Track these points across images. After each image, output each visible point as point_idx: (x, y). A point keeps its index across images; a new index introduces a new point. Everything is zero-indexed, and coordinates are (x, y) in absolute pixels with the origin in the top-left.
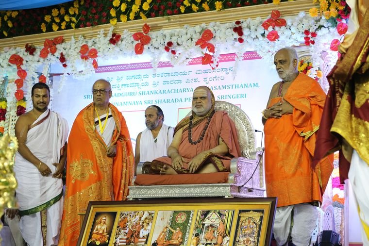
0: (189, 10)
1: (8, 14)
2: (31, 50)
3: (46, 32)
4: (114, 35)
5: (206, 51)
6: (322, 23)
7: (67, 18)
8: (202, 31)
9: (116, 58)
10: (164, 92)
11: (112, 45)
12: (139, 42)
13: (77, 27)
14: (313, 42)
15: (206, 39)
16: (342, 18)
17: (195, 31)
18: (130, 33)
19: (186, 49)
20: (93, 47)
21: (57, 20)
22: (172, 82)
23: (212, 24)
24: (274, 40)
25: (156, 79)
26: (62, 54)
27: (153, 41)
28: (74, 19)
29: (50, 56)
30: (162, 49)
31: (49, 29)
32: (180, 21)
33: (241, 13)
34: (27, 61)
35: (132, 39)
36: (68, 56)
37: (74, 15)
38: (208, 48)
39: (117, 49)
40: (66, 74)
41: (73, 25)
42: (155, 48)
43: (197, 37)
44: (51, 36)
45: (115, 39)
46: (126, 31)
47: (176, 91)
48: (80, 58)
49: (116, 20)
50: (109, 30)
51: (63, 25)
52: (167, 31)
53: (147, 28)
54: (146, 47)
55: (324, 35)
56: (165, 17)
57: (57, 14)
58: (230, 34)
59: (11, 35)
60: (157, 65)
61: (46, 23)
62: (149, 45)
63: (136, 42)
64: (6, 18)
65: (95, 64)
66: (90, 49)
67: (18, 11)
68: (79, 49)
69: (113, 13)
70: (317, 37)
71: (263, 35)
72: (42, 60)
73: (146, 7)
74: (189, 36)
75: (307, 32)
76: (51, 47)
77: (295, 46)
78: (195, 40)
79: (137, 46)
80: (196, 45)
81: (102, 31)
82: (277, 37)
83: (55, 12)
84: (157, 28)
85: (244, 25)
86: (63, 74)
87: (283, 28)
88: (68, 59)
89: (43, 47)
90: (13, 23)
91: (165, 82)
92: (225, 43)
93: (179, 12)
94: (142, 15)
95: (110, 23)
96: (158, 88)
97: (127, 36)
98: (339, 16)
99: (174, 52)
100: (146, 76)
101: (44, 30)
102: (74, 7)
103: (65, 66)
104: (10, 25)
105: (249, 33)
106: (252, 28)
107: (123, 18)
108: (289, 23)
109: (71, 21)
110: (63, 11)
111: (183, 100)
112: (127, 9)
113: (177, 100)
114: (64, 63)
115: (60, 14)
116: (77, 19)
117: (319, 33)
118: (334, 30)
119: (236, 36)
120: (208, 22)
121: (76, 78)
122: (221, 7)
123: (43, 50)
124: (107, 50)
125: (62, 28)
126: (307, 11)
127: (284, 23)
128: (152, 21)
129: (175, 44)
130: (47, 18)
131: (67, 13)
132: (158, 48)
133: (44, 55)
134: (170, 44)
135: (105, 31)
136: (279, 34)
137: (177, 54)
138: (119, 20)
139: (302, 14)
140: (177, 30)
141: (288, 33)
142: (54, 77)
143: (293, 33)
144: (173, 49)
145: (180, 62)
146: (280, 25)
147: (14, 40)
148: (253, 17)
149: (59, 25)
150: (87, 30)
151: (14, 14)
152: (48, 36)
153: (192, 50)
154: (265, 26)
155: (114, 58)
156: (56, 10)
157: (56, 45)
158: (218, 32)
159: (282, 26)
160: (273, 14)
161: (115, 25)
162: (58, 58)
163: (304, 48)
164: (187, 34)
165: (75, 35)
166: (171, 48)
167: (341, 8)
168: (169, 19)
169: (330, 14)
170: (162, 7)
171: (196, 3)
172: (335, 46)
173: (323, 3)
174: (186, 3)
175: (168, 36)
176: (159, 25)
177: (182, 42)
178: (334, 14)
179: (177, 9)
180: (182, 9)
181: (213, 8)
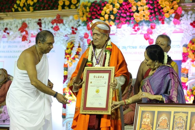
0: (17, 10)
6: (80, 23)
8: (22, 23)
10: (8, 52)
15: (24, 28)
16: (89, 22)
17: (19, 22)
19: (14, 32)
22: (12, 47)
23: (27, 19)
24: (57, 31)
25: (5, 44)
30: (2, 31)
33: (43, 14)
38: (25, 32)
43: (20, 26)
47: (14, 52)
52: (6, 21)
55: (81, 30)
58: (36, 26)
70: (78, 31)
71: (52, 27)
75: (73, 28)
77: (68, 34)
78: (19, 28)
80: (19, 30)
82: (59, 29)
84: (1, 19)
85: (43, 21)
87: (61, 24)
91: (9, 46)
93: (12, 11)
96: (5, 50)
98: (87, 20)
99: (8, 33)
105: (44, 26)
106: (47, 23)
108: (64, 22)
117: (79, 29)
118: (86, 27)
119: (38, 27)
122: (32, 10)
126: (73, 15)
129: (9, 29)
134: (6, 29)
136: (60, 27)
139: (71, 18)
140: (12, 20)
141: (63, 27)
143: (66, 28)
146: (60, 23)
148: (48, 16)
153: (17, 33)
154: (53, 23)
158: (30, 24)
160: (57, 16)
163: (73, 35)
164: (15, 24)
166: (7, 31)
167: (89, 16)
168: (7, 14)
169: (83, 19)
170: (3, 8)
171: (20, 7)
172: (86, 36)
173: (81, 13)
174: (15, 6)
175: (5, 24)
176: (2, 17)
177: (12, 28)
178: (85, 19)
179: (11, 10)
180: (13, 10)
181: (28, 10)
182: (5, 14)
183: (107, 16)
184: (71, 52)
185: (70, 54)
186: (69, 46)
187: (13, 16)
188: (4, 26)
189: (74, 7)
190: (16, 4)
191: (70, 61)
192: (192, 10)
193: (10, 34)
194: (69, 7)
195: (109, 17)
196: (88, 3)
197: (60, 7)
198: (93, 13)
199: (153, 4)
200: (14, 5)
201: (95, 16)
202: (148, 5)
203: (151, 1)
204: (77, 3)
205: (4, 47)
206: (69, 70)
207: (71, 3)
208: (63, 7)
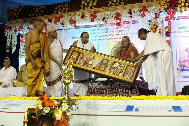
0: (111, 5)
1: (41, 7)
2: (50, 21)
3: (56, 14)
4: (82, 15)
5: (118, 21)
6: (162, 10)
7: (64, 8)
8: (116, 13)
9: (83, 23)
10: (102, 36)
11: (82, 19)
12: (92, 17)
13: (68, 11)
14: (158, 18)
15: (118, 16)
16: (169, 9)
17: (114, 13)
18: (88, 14)
19: (110, 20)
20: (74, 20)
21: (60, 9)
22: (104, 32)
23: (120, 10)
24: (144, 17)
25: (98, 31)
26: (62, 22)
27: (98, 17)
28: (67, 9)
29: (57, 23)
30: (101, 20)
31: (57, 13)
32: (108, 9)
33: (131, 6)
34: (49, 25)
35: (90, 16)
36: (65, 23)
37: (67, 7)
38: (119, 20)
39: (84, 20)
40: (64, 30)
41: (66, 11)
42: (98, 20)
43: (114, 16)
44: (58, 15)
45: (83, 17)
46: (87, 13)
47: (106, 36)
48: (69, 24)
49: (83, 9)
50: (80, 13)
51: (63, 11)
52: (103, 13)
53: (95, 12)
54: (95, 19)
55: (162, 15)
57: (60, 7)
58: (127, 14)
59: (42, 15)
60: (99, 26)
61: (56, 10)
62: (96, 19)
63: (91, 18)
64: (40, 9)
65: (75, 26)
66: (73, 20)
67: (45, 6)
68: (69, 20)
69: (82, 6)
70: (160, 16)
71: (139, 15)
72: (54, 24)
73: (95, 4)
74: (111, 15)
75: (156, 14)
76: (58, 20)
77: (151, 19)
78: (114, 17)
79: (91, 19)
80: (114, 18)
81: (78, 13)
82: (145, 15)
83: (59, 6)
84: (99, 12)
85: (132, 11)
86: (63, 30)
87: (147, 12)
88: (65, 24)
89: (55, 19)
90: (43, 10)
91: (102, 32)
92: (125, 18)
93: (108, 6)
94: (93, 7)
95: (80, 10)
96: (99, 35)
97: (88, 15)
99: (106, 21)
100: (94, 30)
101: (55, 13)
102: (66, 4)
103: (64, 27)
104: (42, 11)
105: (134, 14)
106: (135, 12)
107: (86, 8)
108: (149, 10)
109: (66, 10)
110: (62, 6)
111: (109, 39)
112: (87, 5)
113: (106, 39)
114: (63, 26)
115: (61, 7)
116: (68, 9)
117: (161, 14)
118: (166, 13)
119: (129, 15)
120: (118, 10)
121: (68, 31)
122: (123, 4)
123: (55, 20)
124: (80, 20)
125: (62, 12)
126: (156, 6)
127: (147, 10)
128: (97, 9)
129: (106, 18)
130: (56, 9)
131: (64, 6)
132: (100, 20)
133: (55, 22)
134: (104, 18)
135: (79, 13)
137: (107, 22)
138: (84, 9)
139: (154, 7)
140: (107, 13)
141: (149, 14)
142: (59, 30)
143: (151, 14)
144: (105, 20)
145: (108, 25)
147: (43, 17)
148: (136, 8)
149: (61, 11)
150: (72, 13)
151: (43, 7)
152: (57, 15)
153: (113, 20)
154: (140, 11)
155: (82, 24)
156: (59, 5)
157: (60, 19)
158: (122, 14)
159: (147, 11)
160: (143, 7)
161: (83, 11)
162: (61, 23)
163: (155, 20)
164: (110, 14)
165: (67, 15)
167: (169, 5)
168: (103, 9)
169: (165, 7)
170: (101, 4)
171: (114, 3)
172: (167, 19)
173: (162, 3)
174: (110, 2)
175: (103, 15)
177: (109, 17)
178: (166, 7)
179: (106, 5)
181: (120, 4)
182: (102, 9)
183: (183, 4)
184: (155, 31)
186: (153, 27)
189: (155, 0)
195: (185, 4)
197: (144, 1)
198: (172, 2)
201: (174, 5)
208: (147, 0)
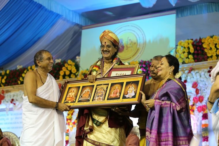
0: (22, 83)
10: (15, 123)
19: (20, 102)
27: (6, 98)
30: (10, 102)
52: (12, 94)
53: (3, 92)
54: (2, 101)
56: (12, 86)
60: (8, 110)
62: (4, 100)
73: (3, 81)
84: (8, 91)
93: (18, 84)
99: (14, 104)
129: (15, 100)
132: (8, 102)
134: (13, 100)
140: (16, 93)
164: (20, 95)
166: (14, 102)
168: (13, 87)
170: (10, 81)
175: (12, 96)
176: (9, 90)
177: (18, 99)
180: (19, 82)
182: (12, 87)
184: (72, 117)
185: (70, 119)
187: (19, 88)
188: (10, 97)
189: (74, 76)
190: (22, 76)
191: (71, 126)
192: (183, 71)
193: (17, 104)
194: (69, 76)
196: (86, 71)
197: (61, 77)
199: (146, 67)
200: (20, 78)
202: (142, 68)
203: (144, 65)
204: (77, 72)
205: (12, 119)
206: (70, 135)
207: (71, 73)
208: (64, 76)
